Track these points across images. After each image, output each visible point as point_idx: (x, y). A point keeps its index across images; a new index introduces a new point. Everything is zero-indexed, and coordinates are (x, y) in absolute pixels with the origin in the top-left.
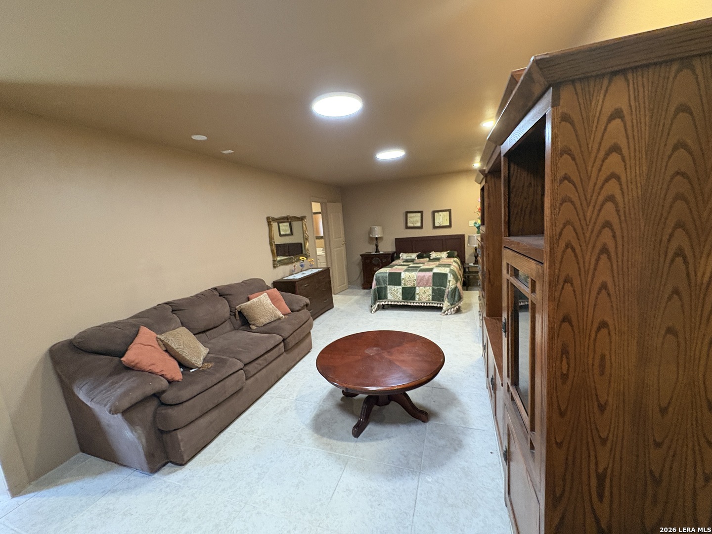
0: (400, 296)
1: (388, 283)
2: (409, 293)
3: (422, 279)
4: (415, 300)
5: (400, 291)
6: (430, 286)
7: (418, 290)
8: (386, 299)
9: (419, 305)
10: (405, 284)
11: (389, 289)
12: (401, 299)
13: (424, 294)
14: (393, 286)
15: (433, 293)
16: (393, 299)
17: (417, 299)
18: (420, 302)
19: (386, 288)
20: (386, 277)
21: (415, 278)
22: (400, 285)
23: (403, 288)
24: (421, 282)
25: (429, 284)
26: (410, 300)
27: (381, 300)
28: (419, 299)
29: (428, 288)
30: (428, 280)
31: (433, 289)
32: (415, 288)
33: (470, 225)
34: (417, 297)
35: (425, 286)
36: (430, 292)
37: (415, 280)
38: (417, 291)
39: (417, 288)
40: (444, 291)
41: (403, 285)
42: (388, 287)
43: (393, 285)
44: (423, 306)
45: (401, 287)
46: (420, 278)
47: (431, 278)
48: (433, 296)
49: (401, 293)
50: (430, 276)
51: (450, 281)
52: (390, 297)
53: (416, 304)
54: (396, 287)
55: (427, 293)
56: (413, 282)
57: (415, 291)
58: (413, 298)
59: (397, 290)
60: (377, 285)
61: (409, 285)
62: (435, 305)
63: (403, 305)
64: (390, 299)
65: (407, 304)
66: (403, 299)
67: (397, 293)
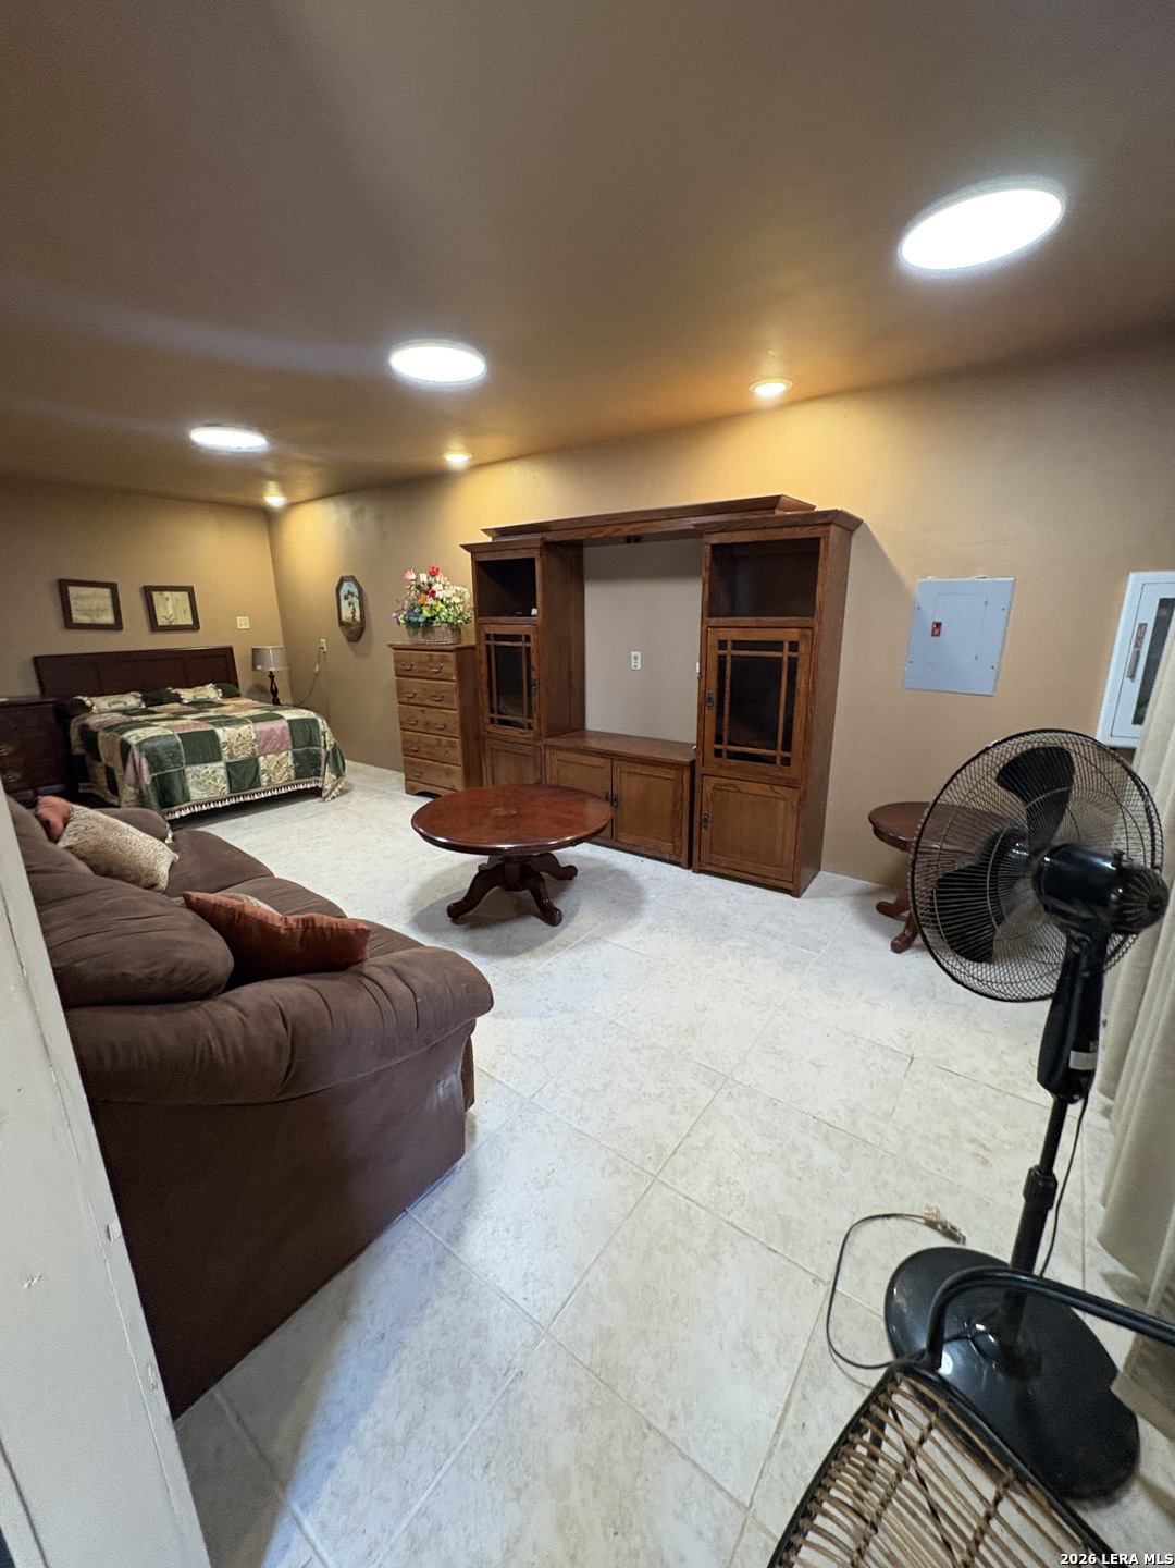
0: (223, 786)
1: (184, 761)
2: (243, 774)
3: (269, 736)
4: (260, 786)
5: (222, 772)
6: (287, 749)
7: (263, 762)
8: (189, 800)
9: (270, 794)
10: (231, 756)
11: (190, 775)
12: (226, 791)
13: (277, 768)
14: (203, 766)
15: (294, 762)
16: (205, 796)
17: (264, 784)
18: (270, 787)
19: (182, 773)
20: (177, 746)
21: (254, 738)
22: (220, 759)
23: (228, 764)
24: (267, 744)
25: (285, 746)
26: (250, 788)
27: (175, 808)
28: (269, 780)
29: (284, 753)
30: (283, 736)
31: (294, 754)
32: (256, 759)
33: (240, 627)
34: (264, 778)
35: (278, 752)
36: (290, 761)
37: (255, 741)
38: (263, 766)
39: (262, 758)
40: (318, 755)
41: (227, 758)
42: (188, 769)
43: (200, 763)
44: (279, 795)
45: (222, 764)
46: (264, 736)
47: (287, 732)
48: (296, 770)
49: (226, 778)
50: (284, 728)
51: (324, 734)
52: (196, 793)
53: (263, 796)
54: (209, 765)
55: (284, 766)
56: (251, 748)
57: (258, 766)
58: (256, 782)
59: (214, 772)
60: (151, 772)
61: (241, 756)
62: (302, 787)
63: (232, 805)
64: (197, 798)
65: (241, 799)
66: (231, 791)
67: (215, 780)
